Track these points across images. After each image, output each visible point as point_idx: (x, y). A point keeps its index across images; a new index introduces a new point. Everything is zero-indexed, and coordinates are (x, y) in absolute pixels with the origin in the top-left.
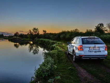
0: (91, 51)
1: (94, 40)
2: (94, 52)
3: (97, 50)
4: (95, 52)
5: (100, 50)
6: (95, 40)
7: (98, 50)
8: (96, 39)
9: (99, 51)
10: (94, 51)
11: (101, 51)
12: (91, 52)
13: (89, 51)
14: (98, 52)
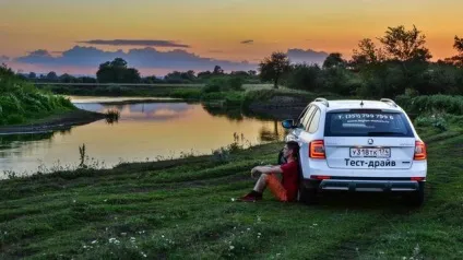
0: (355, 160)
1: (375, 118)
2: (366, 166)
3: (380, 160)
4: (371, 164)
5: (391, 159)
6: (379, 119)
7: (385, 160)
8: (382, 116)
9: (388, 164)
10: (368, 160)
11: (394, 164)
12: (355, 167)
13: (347, 160)
14: (383, 164)
